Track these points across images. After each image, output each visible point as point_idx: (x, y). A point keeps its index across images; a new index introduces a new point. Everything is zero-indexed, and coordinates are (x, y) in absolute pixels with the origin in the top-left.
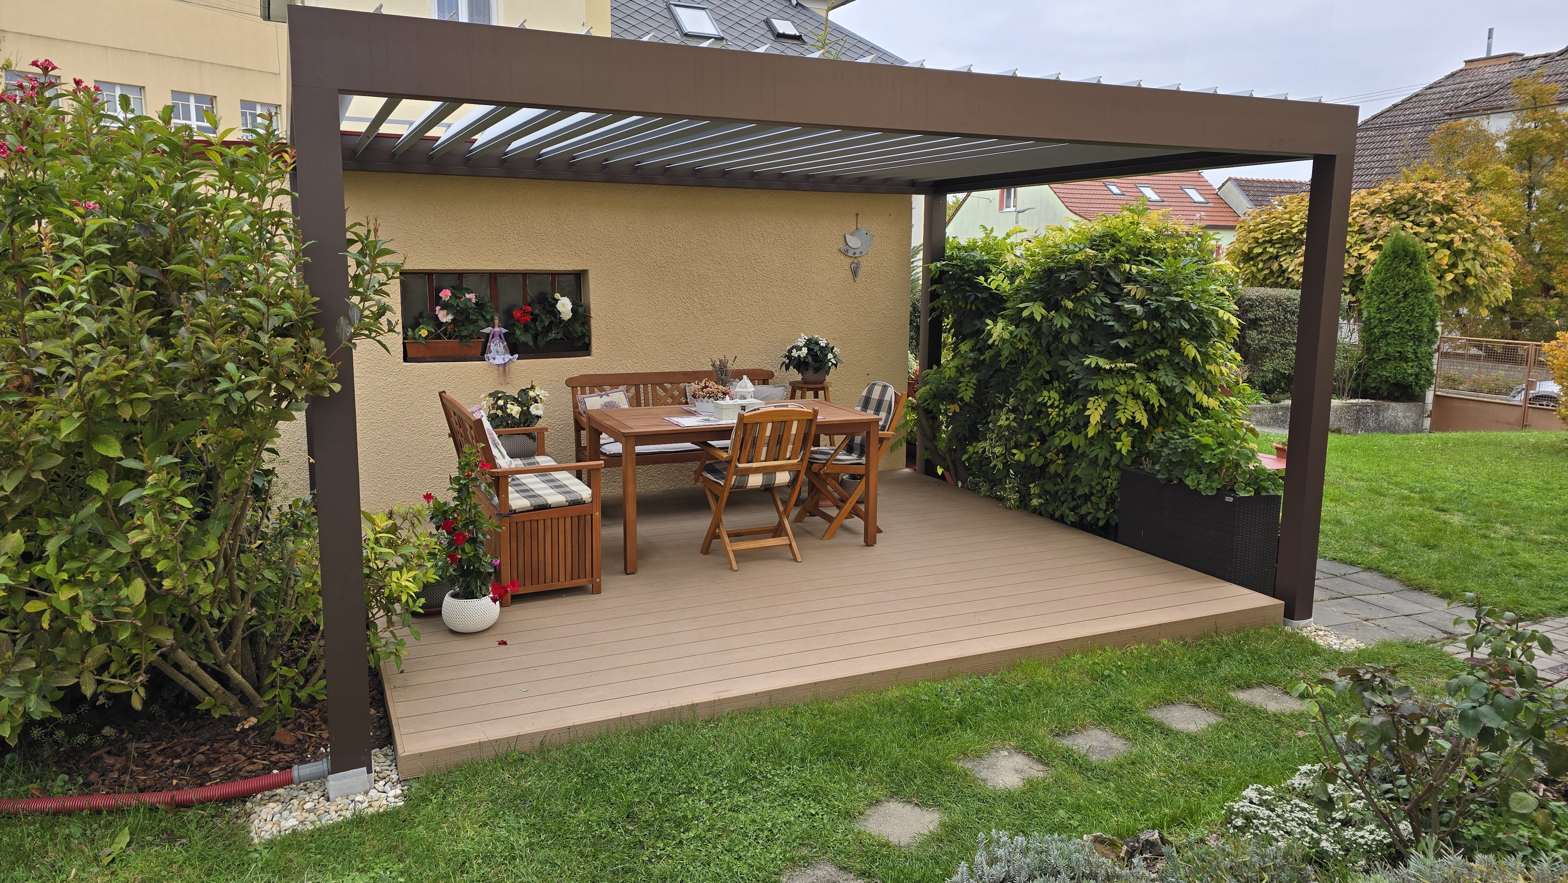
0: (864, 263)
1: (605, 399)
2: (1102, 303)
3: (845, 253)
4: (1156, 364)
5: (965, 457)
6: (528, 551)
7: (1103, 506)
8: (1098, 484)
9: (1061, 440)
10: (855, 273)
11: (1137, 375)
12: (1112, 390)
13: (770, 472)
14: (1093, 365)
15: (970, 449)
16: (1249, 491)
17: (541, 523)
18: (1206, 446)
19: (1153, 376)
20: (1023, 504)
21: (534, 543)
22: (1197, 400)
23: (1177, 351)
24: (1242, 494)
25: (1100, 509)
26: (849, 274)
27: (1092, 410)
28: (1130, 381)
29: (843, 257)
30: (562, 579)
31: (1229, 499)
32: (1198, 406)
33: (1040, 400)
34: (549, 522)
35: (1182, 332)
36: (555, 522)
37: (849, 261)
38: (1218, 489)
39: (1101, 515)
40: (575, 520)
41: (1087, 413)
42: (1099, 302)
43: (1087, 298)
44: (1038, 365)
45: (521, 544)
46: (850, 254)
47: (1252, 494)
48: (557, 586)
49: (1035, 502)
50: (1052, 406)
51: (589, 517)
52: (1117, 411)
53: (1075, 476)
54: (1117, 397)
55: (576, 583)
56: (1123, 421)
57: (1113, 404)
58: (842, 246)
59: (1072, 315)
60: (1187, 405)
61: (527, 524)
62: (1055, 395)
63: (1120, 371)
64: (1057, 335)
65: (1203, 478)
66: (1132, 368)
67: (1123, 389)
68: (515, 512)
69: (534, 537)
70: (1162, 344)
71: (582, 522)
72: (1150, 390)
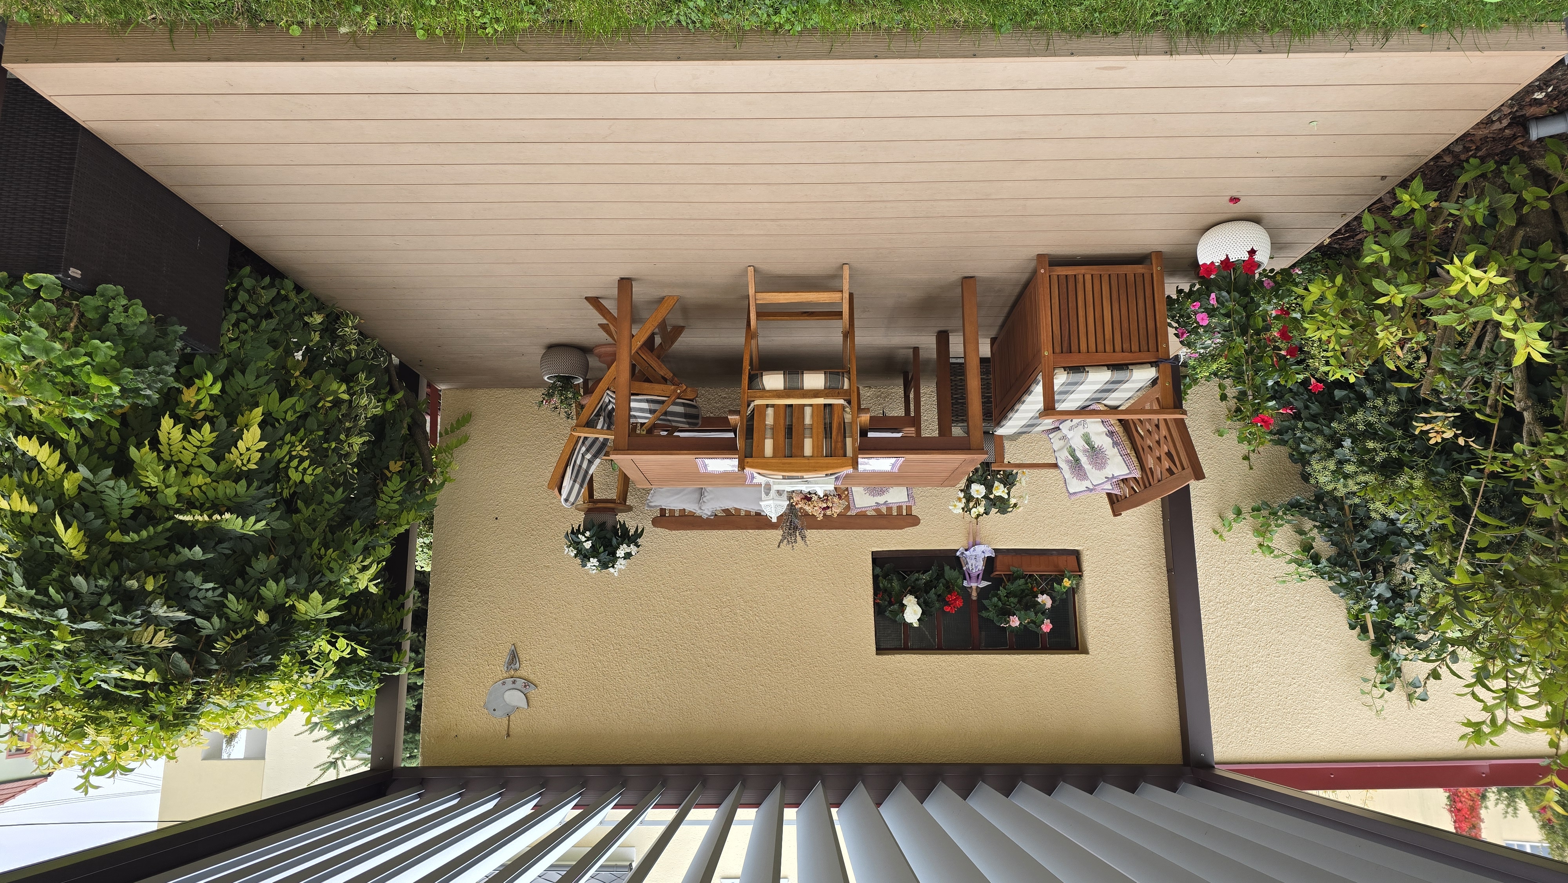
0: (500, 670)
1: (881, 499)
2: (208, 619)
3: (528, 683)
4: (133, 517)
5: (400, 395)
6: (1133, 316)
7: (243, 296)
8: (245, 332)
9: (293, 407)
10: (514, 657)
11: (172, 501)
12: (217, 478)
13: (791, 390)
14: (252, 519)
15: (389, 406)
16: (31, 281)
17: (1118, 347)
18: (102, 371)
19: (144, 499)
20: (334, 319)
21: (1125, 325)
22: (57, 454)
23: (93, 538)
24: (47, 278)
25: (248, 291)
26: (522, 655)
27: (254, 448)
28: (186, 491)
29: (532, 677)
30: (1088, 277)
31: (75, 272)
32: (57, 443)
33: (319, 470)
34: (1109, 348)
35: (80, 568)
36: (1100, 347)
37: (522, 673)
38: (93, 293)
39: (248, 283)
40: (1074, 347)
41: (263, 444)
42: (215, 620)
43: (231, 626)
44: (312, 523)
45: (1142, 325)
46: (520, 682)
47: (27, 276)
48: (1096, 270)
49: (318, 319)
50: (302, 460)
51: (1058, 350)
52: (211, 445)
53: (275, 348)
54: (211, 465)
55: (1070, 271)
56: (207, 427)
57: (218, 458)
58: (532, 692)
59: (256, 601)
60: (78, 446)
61: (1135, 347)
62: (295, 476)
63: (202, 509)
64: (283, 569)
65: (117, 317)
66: (179, 511)
67: (198, 479)
68: (1152, 364)
69: (1126, 332)
70: (119, 551)
71: (1065, 345)
72: (156, 474)
